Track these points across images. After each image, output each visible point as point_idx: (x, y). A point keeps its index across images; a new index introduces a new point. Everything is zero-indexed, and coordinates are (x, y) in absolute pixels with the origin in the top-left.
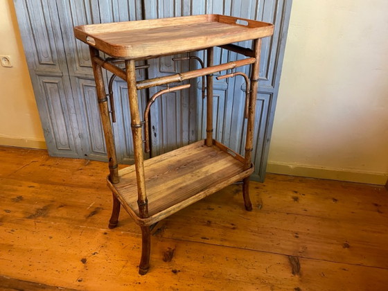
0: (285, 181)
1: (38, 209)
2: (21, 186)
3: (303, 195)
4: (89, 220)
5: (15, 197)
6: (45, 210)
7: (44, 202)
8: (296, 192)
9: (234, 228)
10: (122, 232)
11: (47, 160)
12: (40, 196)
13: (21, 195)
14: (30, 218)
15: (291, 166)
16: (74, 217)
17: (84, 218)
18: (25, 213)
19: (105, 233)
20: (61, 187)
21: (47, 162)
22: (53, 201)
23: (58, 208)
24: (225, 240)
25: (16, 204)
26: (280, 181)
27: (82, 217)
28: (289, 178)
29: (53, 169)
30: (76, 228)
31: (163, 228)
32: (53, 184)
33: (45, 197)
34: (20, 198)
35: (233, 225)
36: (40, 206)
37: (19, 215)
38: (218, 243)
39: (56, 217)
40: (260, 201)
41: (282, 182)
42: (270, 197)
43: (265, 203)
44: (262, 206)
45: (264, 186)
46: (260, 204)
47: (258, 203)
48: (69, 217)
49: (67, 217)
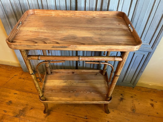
0: (146, 92)
1: (20, 110)
2: (10, 93)
3: (156, 102)
4: (47, 119)
5: (8, 101)
6: (24, 111)
7: (23, 105)
8: (152, 100)
11: (22, 75)
12: (20, 101)
13: (11, 100)
14: (16, 116)
16: (38, 116)
17: (44, 118)
18: (14, 113)
20: (31, 94)
21: (22, 76)
22: (27, 105)
23: (30, 110)
25: (9, 106)
26: (143, 92)
29: (25, 81)
32: (26, 92)
33: (23, 102)
34: (10, 103)
36: (21, 108)
37: (11, 114)
39: (29, 117)
40: (134, 107)
41: (144, 92)
42: (139, 104)
43: (136, 108)
44: (135, 111)
45: (135, 95)
46: (134, 109)
47: (133, 108)
48: (36, 116)
49: (35, 116)
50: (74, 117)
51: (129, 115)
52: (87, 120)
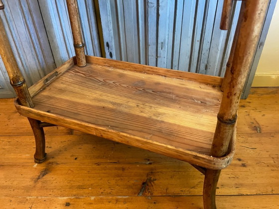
0: (267, 94)
4: (39, 184)
9: (244, 165)
10: (93, 198)
15: (274, 77)
16: (15, 183)
17: (32, 183)
19: (68, 204)
24: (242, 185)
27: (28, 183)
28: (270, 90)
30: (21, 202)
31: (150, 181)
35: (240, 160)
38: (234, 191)
40: (255, 123)
41: (265, 95)
42: (264, 115)
43: (261, 123)
44: (260, 129)
45: (250, 102)
46: (257, 125)
47: (254, 125)
48: (8, 183)
49: (6, 184)
50: (117, 166)
51: (250, 139)
52: (152, 166)
